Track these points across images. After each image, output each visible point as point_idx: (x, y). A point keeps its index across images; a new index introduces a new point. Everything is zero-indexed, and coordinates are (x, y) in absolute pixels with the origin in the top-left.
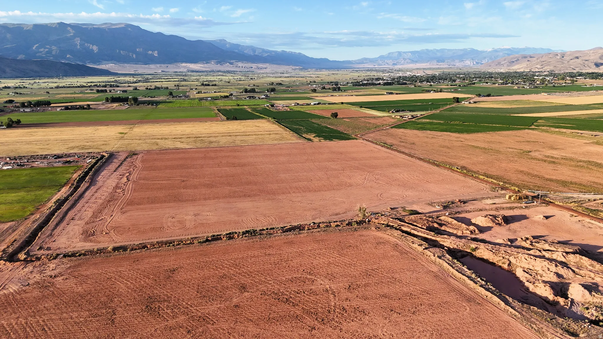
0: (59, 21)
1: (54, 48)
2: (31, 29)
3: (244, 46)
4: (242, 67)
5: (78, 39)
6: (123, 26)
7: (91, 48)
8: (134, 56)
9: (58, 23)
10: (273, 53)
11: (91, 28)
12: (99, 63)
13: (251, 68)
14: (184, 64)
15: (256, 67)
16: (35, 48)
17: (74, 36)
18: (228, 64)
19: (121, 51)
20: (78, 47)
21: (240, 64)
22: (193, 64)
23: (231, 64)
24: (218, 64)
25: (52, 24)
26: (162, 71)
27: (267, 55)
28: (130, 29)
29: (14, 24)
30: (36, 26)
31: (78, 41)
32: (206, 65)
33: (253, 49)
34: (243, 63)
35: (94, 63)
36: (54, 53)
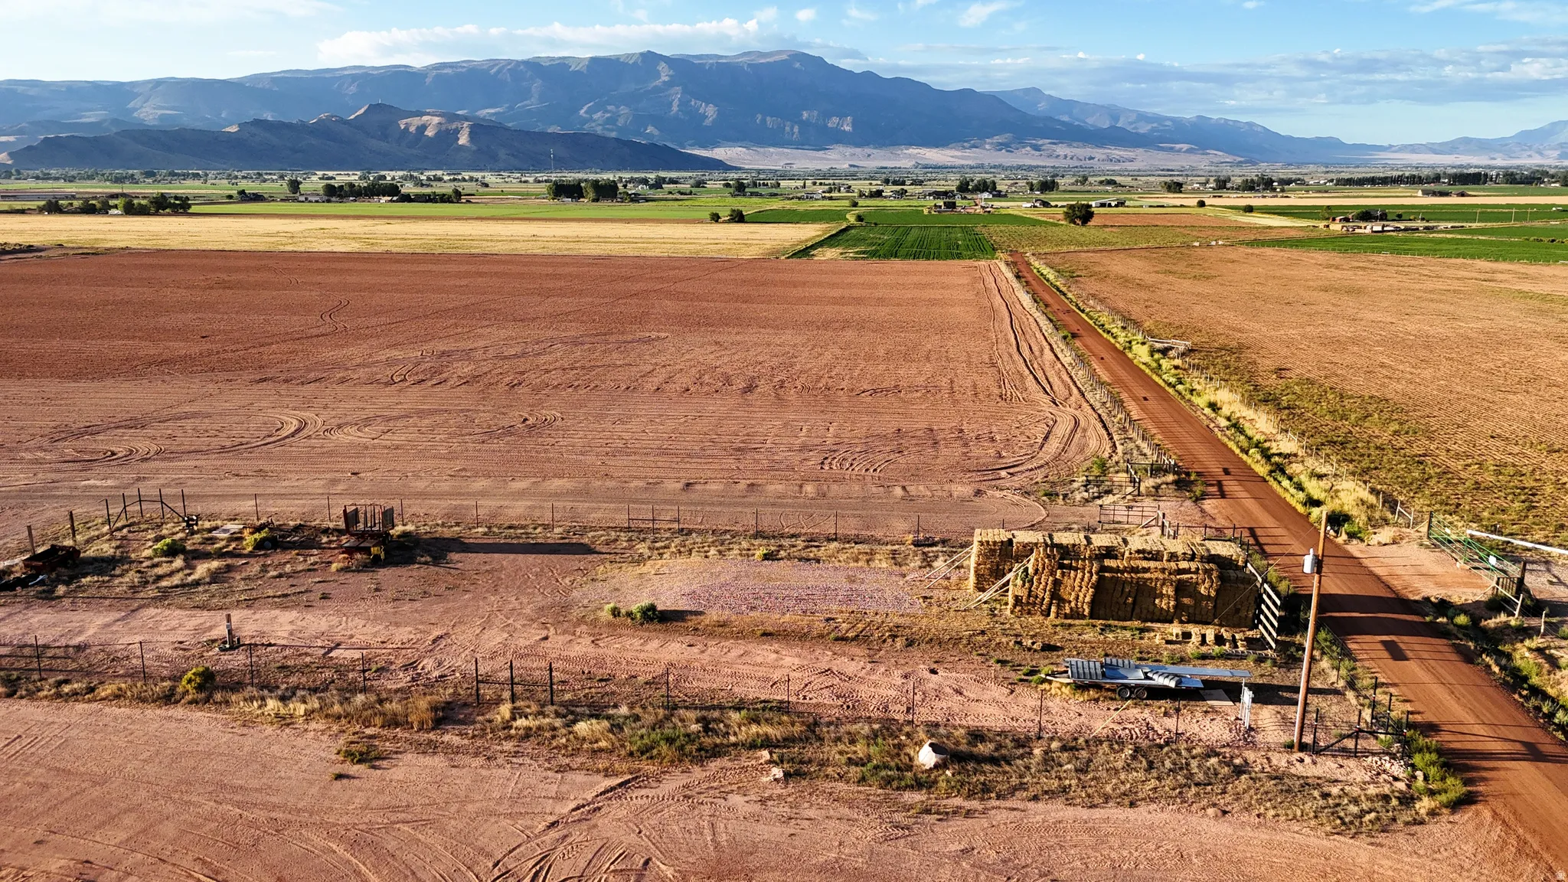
0: (644, 50)
1: (624, 110)
2: (584, 70)
3: (1087, 104)
4: (1066, 157)
5: (679, 89)
6: (784, 57)
7: (701, 111)
8: (796, 129)
9: (642, 54)
10: (1168, 123)
11: (712, 64)
12: (715, 144)
13: (1091, 158)
14: (913, 151)
15: (1104, 157)
16: (586, 112)
17: (670, 84)
18: (1028, 148)
19: (768, 118)
20: (675, 108)
21: (1061, 150)
22: (935, 150)
23: (1037, 148)
24: (1001, 150)
25: (628, 56)
26: (851, 166)
27: (1149, 127)
28: (797, 65)
29: (553, 59)
30: (594, 60)
31: (676, 95)
32: (968, 153)
33: (1114, 113)
34: (1070, 145)
35: (704, 147)
36: (621, 122)
